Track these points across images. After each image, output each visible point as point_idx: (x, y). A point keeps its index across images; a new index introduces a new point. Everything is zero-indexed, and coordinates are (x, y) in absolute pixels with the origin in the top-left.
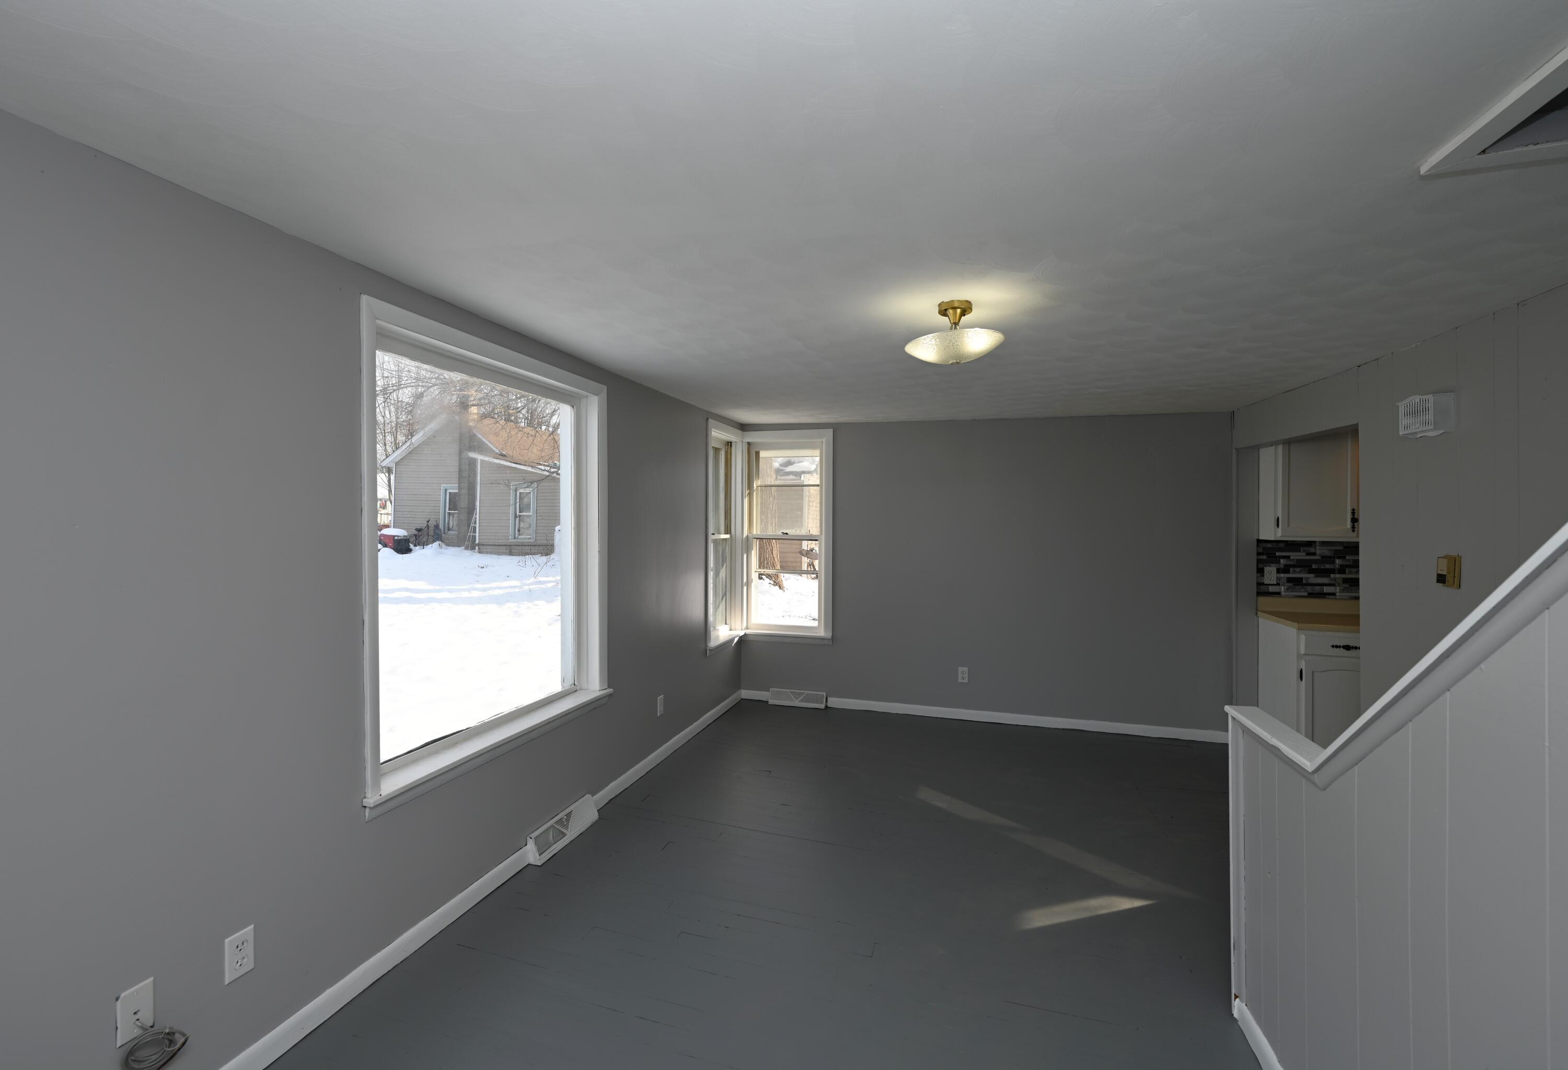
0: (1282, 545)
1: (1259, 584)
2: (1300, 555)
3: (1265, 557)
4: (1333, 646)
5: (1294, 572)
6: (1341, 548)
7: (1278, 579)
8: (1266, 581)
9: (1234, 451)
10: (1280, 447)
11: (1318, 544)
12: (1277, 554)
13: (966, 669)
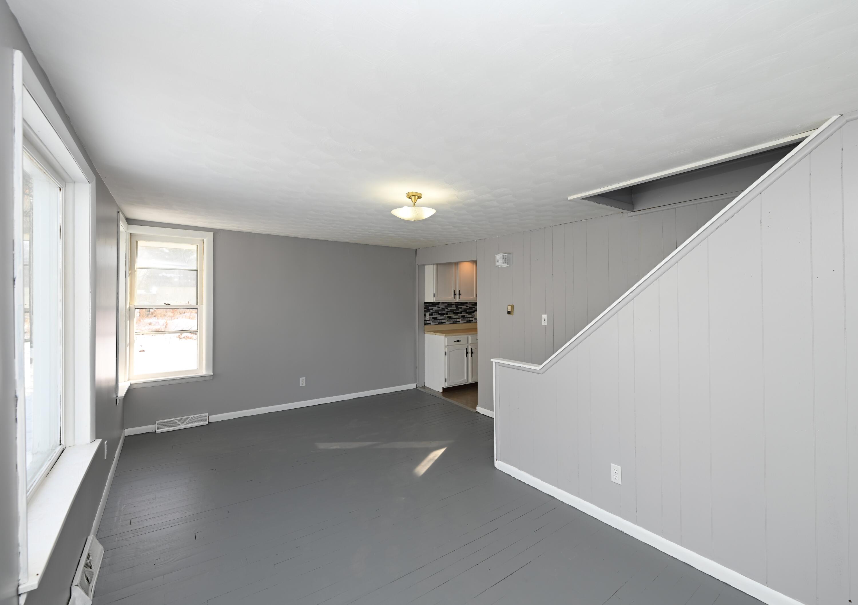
0: (431, 304)
1: (425, 320)
2: (435, 308)
3: (426, 309)
4: (454, 341)
5: (434, 315)
6: (447, 305)
7: (430, 318)
8: (427, 319)
9: (417, 266)
10: (435, 266)
11: (441, 304)
12: (430, 308)
13: (304, 378)
